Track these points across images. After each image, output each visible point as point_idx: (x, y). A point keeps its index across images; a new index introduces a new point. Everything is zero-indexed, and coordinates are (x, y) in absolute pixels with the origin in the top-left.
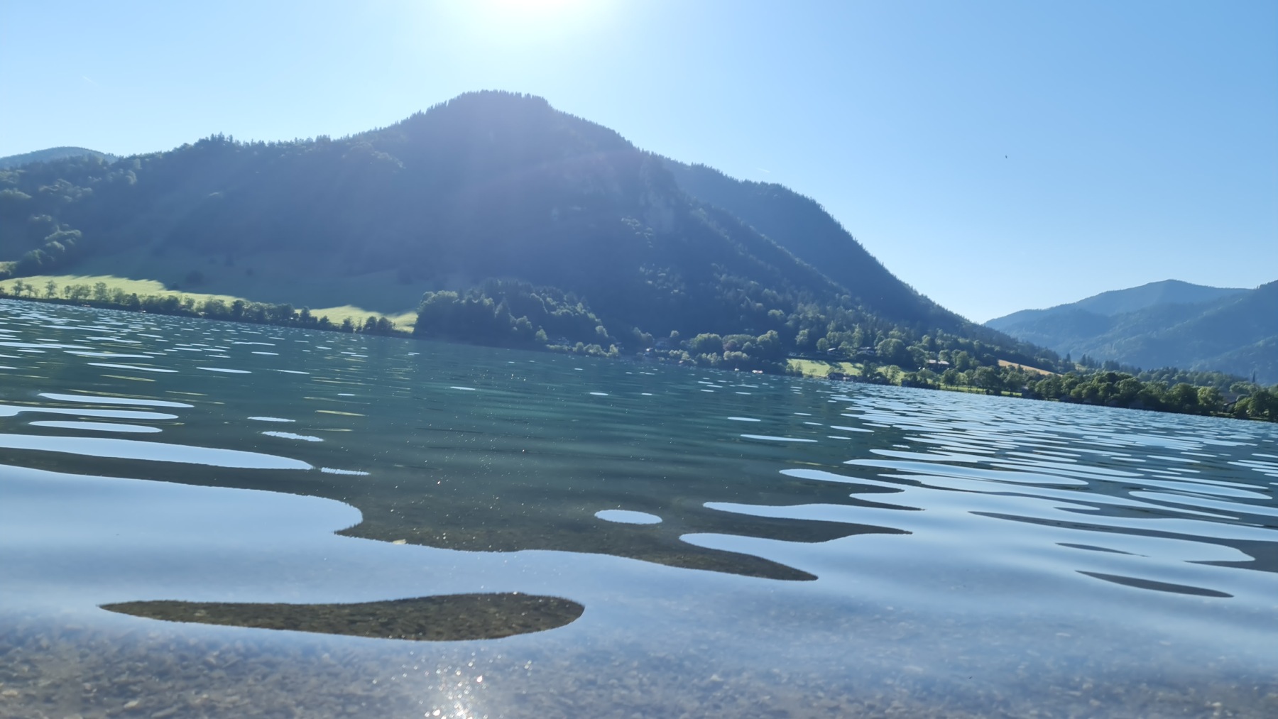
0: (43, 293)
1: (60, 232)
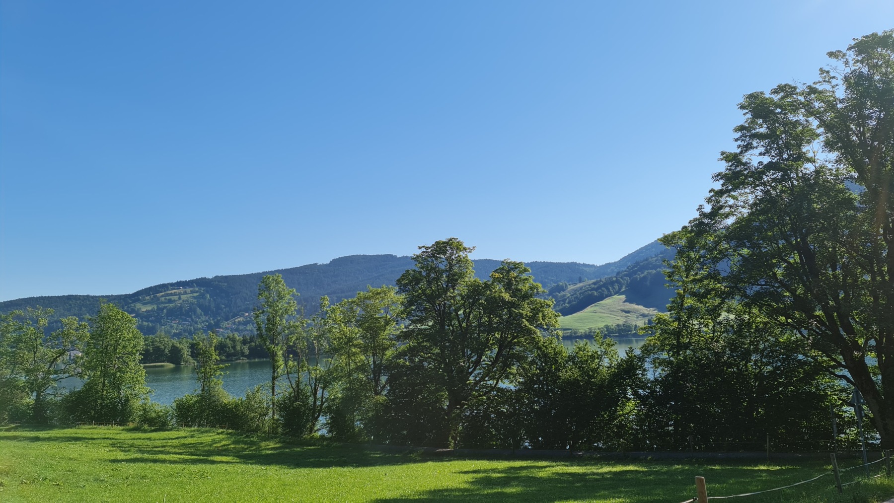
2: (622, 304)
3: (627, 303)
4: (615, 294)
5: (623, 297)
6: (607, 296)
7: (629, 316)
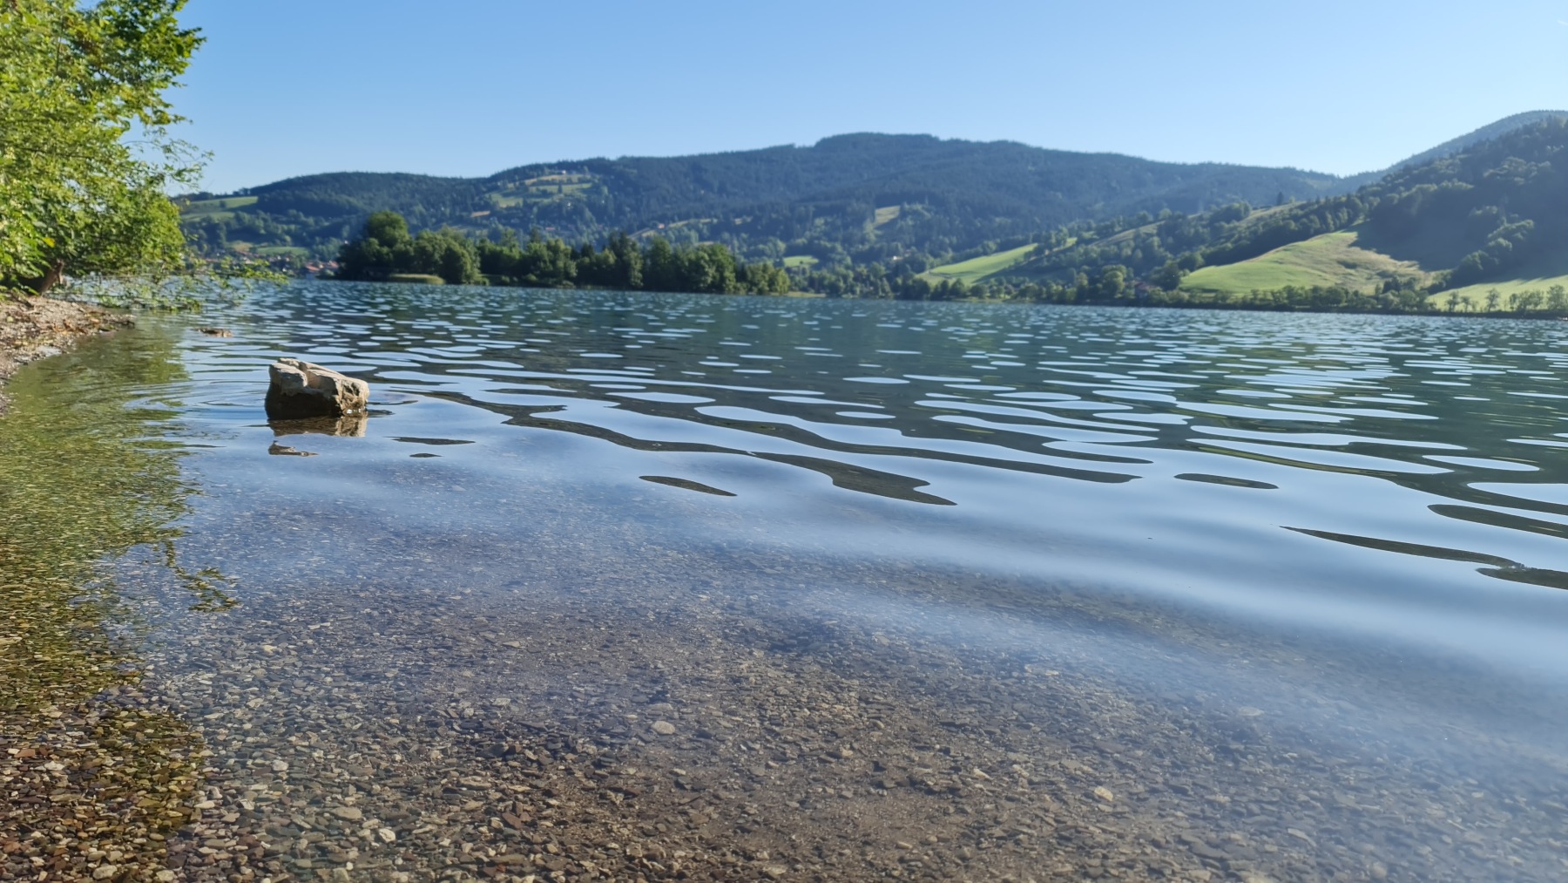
0: (1482, 305)
1: (1506, 225)
2: (1344, 249)
3: (1357, 249)
4: (1336, 229)
5: (1352, 236)
6: (1318, 232)
7: (1351, 274)
